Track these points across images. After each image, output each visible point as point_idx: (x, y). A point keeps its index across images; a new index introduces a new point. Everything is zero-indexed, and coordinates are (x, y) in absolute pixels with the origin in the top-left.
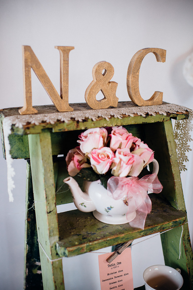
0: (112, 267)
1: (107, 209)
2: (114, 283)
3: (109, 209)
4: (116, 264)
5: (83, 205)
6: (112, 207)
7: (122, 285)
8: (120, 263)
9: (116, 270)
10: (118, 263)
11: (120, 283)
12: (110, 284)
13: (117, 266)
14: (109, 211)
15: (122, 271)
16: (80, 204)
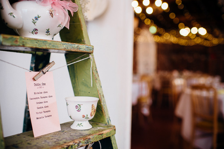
0: (38, 87)
1: (34, 19)
2: (41, 103)
3: (36, 19)
4: (41, 85)
5: (12, 15)
6: (39, 16)
7: (48, 107)
8: (45, 84)
9: (42, 90)
10: (43, 84)
11: (46, 104)
12: (37, 103)
13: (43, 86)
14: (36, 22)
15: (47, 92)
16: (9, 14)
